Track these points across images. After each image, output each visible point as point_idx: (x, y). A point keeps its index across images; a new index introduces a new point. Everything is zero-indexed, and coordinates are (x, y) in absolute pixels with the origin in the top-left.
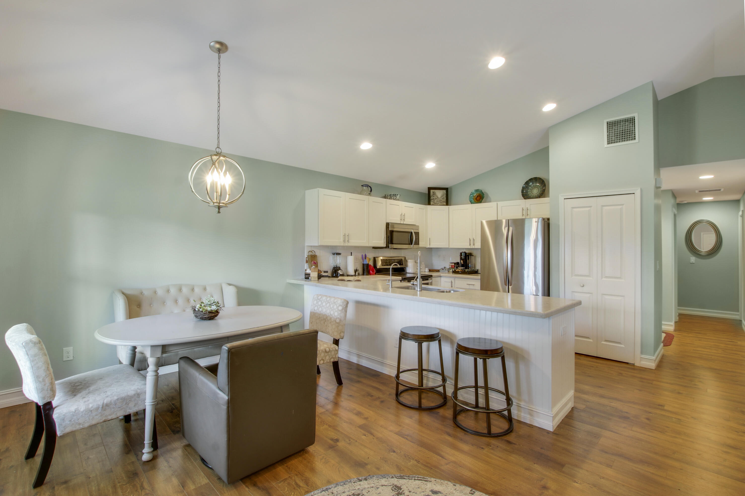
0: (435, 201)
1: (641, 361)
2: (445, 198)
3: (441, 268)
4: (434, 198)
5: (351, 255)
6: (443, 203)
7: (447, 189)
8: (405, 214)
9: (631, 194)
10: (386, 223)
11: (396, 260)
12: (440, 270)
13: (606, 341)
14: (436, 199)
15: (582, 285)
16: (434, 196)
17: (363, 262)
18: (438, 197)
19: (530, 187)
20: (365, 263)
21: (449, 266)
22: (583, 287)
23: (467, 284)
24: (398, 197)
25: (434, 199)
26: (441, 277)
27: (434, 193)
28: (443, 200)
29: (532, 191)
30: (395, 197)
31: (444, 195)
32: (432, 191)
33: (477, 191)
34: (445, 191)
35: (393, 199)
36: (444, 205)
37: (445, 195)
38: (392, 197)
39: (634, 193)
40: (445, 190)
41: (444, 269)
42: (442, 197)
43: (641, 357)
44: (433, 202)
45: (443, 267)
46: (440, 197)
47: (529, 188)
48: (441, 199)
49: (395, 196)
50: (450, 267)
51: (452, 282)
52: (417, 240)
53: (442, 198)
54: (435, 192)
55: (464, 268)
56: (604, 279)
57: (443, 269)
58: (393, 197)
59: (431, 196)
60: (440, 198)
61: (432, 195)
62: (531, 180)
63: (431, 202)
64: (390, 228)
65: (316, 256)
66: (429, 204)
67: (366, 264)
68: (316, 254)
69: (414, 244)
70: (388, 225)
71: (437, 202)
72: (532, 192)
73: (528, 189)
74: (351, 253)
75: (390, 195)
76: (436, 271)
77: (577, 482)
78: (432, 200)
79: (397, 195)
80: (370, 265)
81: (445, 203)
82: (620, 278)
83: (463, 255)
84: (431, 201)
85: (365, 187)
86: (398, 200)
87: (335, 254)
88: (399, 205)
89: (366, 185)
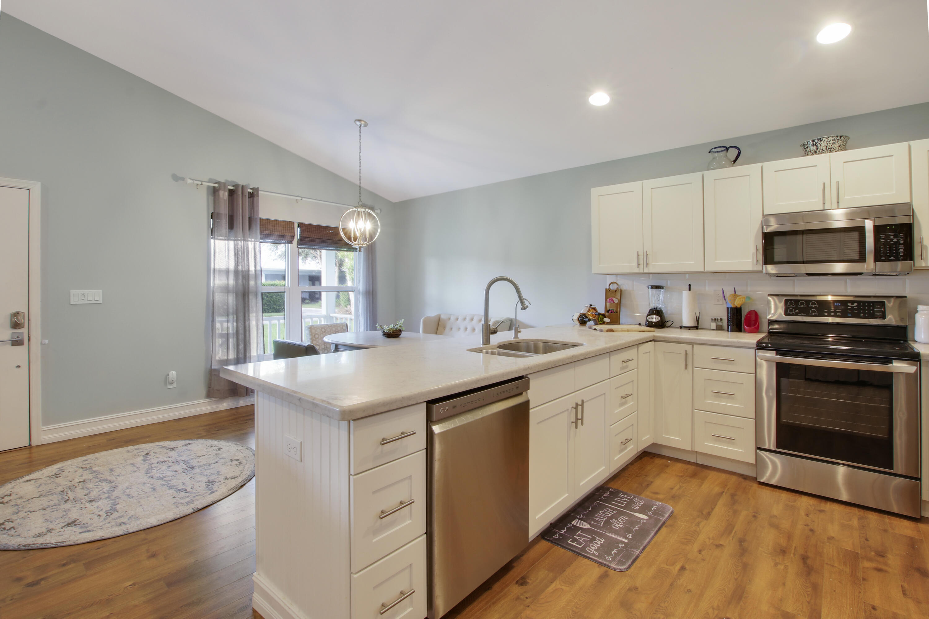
5: (690, 290)
10: (763, 218)
11: (849, 304)
17: (726, 303)
20: (731, 305)
30: (815, 147)
52: (901, 246)
64: (765, 227)
67: (732, 308)
69: (878, 260)
74: (690, 285)
77: (131, 586)
80: (751, 312)
85: (719, 153)
86: (829, 151)
87: (650, 287)
88: (816, 166)
89: (725, 149)
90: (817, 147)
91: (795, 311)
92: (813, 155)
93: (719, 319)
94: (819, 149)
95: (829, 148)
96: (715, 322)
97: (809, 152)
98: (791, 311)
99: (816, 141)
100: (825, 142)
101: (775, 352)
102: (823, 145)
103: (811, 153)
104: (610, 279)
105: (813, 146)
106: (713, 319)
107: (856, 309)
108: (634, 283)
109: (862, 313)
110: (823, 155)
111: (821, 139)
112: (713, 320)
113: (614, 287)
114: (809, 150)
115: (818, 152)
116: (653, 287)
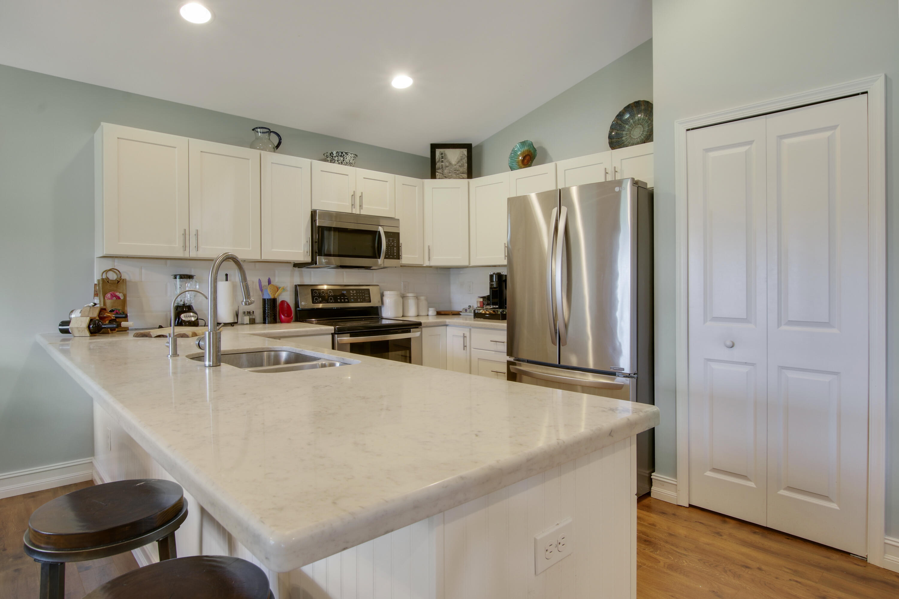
0: (446, 171)
1: (885, 552)
2: (466, 165)
3: (464, 309)
4: (442, 165)
5: (227, 280)
6: (462, 175)
7: (468, 147)
8: (362, 193)
9: (858, 94)
10: (312, 212)
11: (351, 292)
12: (461, 312)
13: (790, 488)
14: (447, 167)
15: (729, 343)
16: (442, 162)
17: (263, 295)
18: (450, 164)
19: (627, 124)
20: (266, 297)
21: (477, 303)
22: (732, 347)
23: (491, 341)
24: (349, 158)
25: (442, 167)
26: (447, 325)
27: (443, 155)
28: (461, 170)
29: (630, 133)
30: (342, 158)
31: (464, 158)
32: (438, 151)
33: (523, 143)
34: (465, 151)
35: (336, 162)
36: (464, 178)
37: (466, 159)
38: (334, 158)
39: (866, 92)
40: (466, 149)
41: (468, 311)
42: (458, 162)
43: (885, 543)
44: (440, 173)
45: (466, 307)
46: (456, 163)
47: (625, 127)
48: (457, 167)
49: (341, 156)
50: (479, 305)
51: (464, 337)
52: (395, 249)
53: (460, 164)
54: (445, 154)
55: (497, 307)
56: (784, 328)
57: (466, 310)
58: (336, 158)
59: (437, 160)
60: (455, 165)
61: (440, 159)
62: (628, 108)
63: (437, 174)
64: (317, 221)
65: (124, 281)
66: (433, 176)
67: (268, 299)
68: (122, 278)
69: (385, 258)
70: (313, 214)
71: (450, 173)
72: (630, 136)
73: (624, 131)
74: (227, 275)
75: (330, 154)
76: (453, 314)
78: (438, 169)
79: (346, 153)
80: (283, 302)
81: (466, 176)
82: (827, 325)
83: (495, 280)
84: (437, 171)
85: (264, 134)
86: (350, 165)
87: (178, 277)
88: (347, 175)
89: (268, 130)
90: (344, 159)
91: (319, 299)
92: (339, 164)
93: (251, 312)
94: (344, 161)
95: (351, 163)
96: (248, 316)
97: (336, 161)
98: (316, 299)
99: (344, 153)
100: (350, 157)
101: (349, 334)
102: (348, 158)
103: (338, 163)
104: (108, 264)
105: (341, 157)
106: (246, 312)
107: (355, 296)
108: (143, 271)
109: (359, 299)
110: (346, 166)
111: (347, 153)
112: (246, 314)
113: (112, 276)
114: (337, 160)
115: (343, 163)
116: (183, 277)
